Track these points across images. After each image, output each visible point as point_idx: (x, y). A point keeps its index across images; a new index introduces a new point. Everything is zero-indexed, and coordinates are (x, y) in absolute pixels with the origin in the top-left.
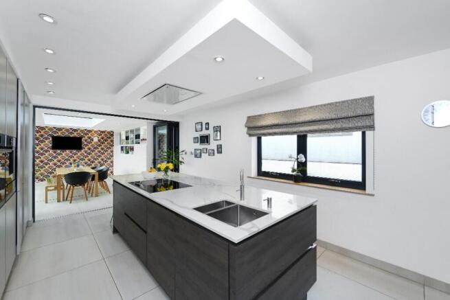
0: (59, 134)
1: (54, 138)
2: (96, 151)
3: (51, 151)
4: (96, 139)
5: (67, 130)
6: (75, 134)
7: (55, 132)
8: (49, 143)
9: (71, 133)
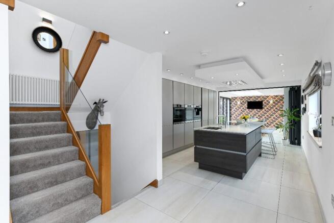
0: (251, 100)
1: (248, 102)
2: (272, 110)
3: (247, 110)
4: (271, 102)
5: (255, 97)
6: (259, 100)
7: (249, 99)
8: (246, 105)
9: (257, 99)
